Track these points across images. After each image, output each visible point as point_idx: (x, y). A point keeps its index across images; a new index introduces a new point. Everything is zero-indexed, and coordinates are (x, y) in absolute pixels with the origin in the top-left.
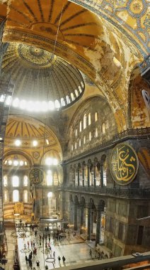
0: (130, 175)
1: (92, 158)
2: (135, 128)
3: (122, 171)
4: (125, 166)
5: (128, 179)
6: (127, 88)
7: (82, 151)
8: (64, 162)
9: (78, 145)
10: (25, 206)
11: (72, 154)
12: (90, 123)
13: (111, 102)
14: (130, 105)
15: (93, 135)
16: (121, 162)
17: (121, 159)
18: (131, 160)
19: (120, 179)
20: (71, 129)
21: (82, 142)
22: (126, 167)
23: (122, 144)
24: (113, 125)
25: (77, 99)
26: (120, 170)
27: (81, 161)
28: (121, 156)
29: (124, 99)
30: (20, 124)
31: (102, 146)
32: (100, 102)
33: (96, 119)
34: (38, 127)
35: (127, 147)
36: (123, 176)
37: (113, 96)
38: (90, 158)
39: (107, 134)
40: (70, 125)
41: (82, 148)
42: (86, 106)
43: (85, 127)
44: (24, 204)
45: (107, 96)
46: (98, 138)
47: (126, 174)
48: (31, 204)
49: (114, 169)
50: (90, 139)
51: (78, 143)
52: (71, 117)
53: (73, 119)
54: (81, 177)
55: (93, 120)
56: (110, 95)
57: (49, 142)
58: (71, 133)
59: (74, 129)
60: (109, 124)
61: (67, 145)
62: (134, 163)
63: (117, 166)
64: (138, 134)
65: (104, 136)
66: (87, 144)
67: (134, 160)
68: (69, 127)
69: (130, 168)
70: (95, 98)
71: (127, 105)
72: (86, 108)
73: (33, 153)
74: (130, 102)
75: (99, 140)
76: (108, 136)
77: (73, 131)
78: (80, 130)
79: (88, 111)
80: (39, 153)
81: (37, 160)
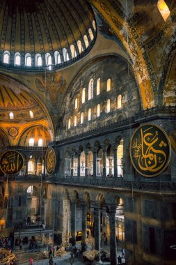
0: (159, 164)
1: (101, 139)
2: (167, 105)
3: (148, 159)
4: (151, 152)
5: (156, 170)
6: (168, 52)
7: (85, 130)
8: (56, 143)
9: (79, 121)
11: (69, 132)
12: (98, 93)
13: (138, 68)
14: (164, 76)
15: (103, 109)
16: (146, 147)
17: (146, 144)
18: (161, 145)
19: (145, 169)
20: (68, 98)
22: (154, 153)
23: (149, 123)
24: (135, 98)
25: (80, 56)
26: (145, 156)
27: (83, 143)
28: (146, 138)
29: (159, 66)
31: (116, 125)
32: (116, 65)
33: (109, 89)
34: (18, 92)
35: (156, 128)
36: (149, 166)
37: (142, 60)
38: (98, 139)
39: (124, 108)
40: (67, 92)
41: (85, 125)
42: (94, 68)
43: (90, 97)
45: (134, 59)
46: (111, 114)
47: (153, 162)
49: (136, 156)
50: (98, 115)
51: (79, 118)
52: (68, 82)
53: (72, 84)
54: (83, 165)
55: (103, 90)
56: (137, 57)
57: (34, 114)
58: (68, 103)
59: (72, 99)
60: (129, 96)
61: (61, 120)
62: (166, 149)
63: (140, 152)
64: (170, 112)
65: (119, 111)
66: (93, 120)
67: (165, 145)
68: (66, 95)
69: (158, 155)
70: (114, 58)
71: (160, 75)
72: (93, 70)
73: (9, 129)
74: (165, 72)
75: (113, 116)
76: (126, 112)
77: (71, 101)
78: (83, 101)
79: (97, 75)
80: (17, 129)
81: (14, 139)
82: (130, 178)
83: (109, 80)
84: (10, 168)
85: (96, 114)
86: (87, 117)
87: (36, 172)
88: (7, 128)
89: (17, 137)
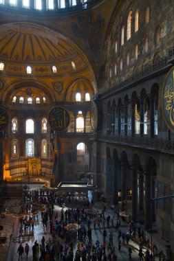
1: (138, 89)
7: (124, 79)
8: (99, 96)
9: (119, 69)
10: (43, 162)
11: (110, 83)
12: (137, 29)
15: (140, 50)
20: (109, 43)
21: (125, 63)
27: (122, 95)
30: (28, 36)
31: (153, 68)
33: (148, 21)
34: (56, 41)
38: (136, 89)
39: (162, 47)
40: (107, 34)
43: (129, 36)
44: (42, 160)
46: (149, 55)
48: (51, 161)
49: (168, 108)
53: (111, 23)
54: (123, 121)
57: (76, 64)
58: (109, 48)
60: (168, 28)
65: (157, 51)
66: (131, 65)
68: (106, 38)
73: (54, 84)
75: (150, 59)
76: (164, 51)
77: (112, 44)
78: (123, 43)
79: (136, 4)
80: (62, 83)
81: (59, 94)
82: (165, 136)
83: (148, 9)
85: (134, 57)
86: (126, 62)
88: (52, 83)
89: (63, 92)
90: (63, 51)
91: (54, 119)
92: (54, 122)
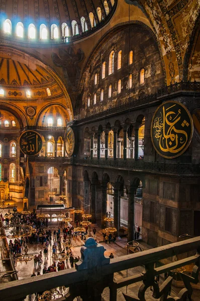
0: (179, 145)
1: (122, 119)
2: (192, 80)
3: (169, 140)
4: (173, 132)
5: (176, 151)
6: (195, 18)
7: (105, 108)
8: (76, 122)
9: (99, 99)
10: (12, 187)
11: (88, 111)
12: (119, 67)
13: (161, 38)
14: (190, 47)
15: (124, 84)
16: (167, 127)
17: (168, 123)
18: (183, 125)
19: (165, 150)
20: (87, 74)
21: (106, 94)
22: (175, 133)
23: (171, 101)
24: (158, 72)
25: (100, 25)
26: (166, 137)
27: (103, 123)
28: (168, 118)
29: (184, 35)
30: (5, 60)
31: (138, 102)
32: (139, 35)
33: (131, 62)
34: (33, 67)
35: (178, 107)
36: (170, 147)
37: (166, 28)
38: (120, 118)
39: (147, 84)
40: (86, 67)
41: (105, 103)
42: (115, 39)
43: (111, 72)
44: (10, 184)
45: (157, 28)
46: (133, 90)
47: (174, 143)
48: (21, 185)
49: (157, 136)
50: (119, 91)
51: (99, 95)
52: (87, 54)
53: (91, 57)
54: (102, 146)
55: (125, 61)
56: (161, 26)
57: (52, 91)
58: (87, 79)
59: (92, 74)
60: (152, 70)
61: (80, 97)
62: (188, 129)
63: (162, 133)
64: (195, 89)
65: (141, 88)
66: (113, 98)
67: (187, 124)
68: (84, 70)
69: (180, 135)
70: (137, 27)
71: (186, 46)
72: (114, 41)
73: (26, 108)
74: (191, 43)
75: (134, 93)
76: (149, 89)
77: (91, 76)
78: (103, 77)
79: (118, 46)
80: (35, 108)
81: (32, 119)
83: (131, 52)
84: (29, 149)
85: (117, 90)
86: (108, 93)
87: (56, 153)
88: (25, 107)
89: (35, 117)
90: (39, 77)
91: (26, 143)
92: (25, 146)
